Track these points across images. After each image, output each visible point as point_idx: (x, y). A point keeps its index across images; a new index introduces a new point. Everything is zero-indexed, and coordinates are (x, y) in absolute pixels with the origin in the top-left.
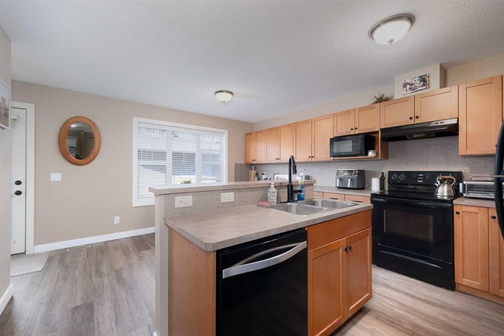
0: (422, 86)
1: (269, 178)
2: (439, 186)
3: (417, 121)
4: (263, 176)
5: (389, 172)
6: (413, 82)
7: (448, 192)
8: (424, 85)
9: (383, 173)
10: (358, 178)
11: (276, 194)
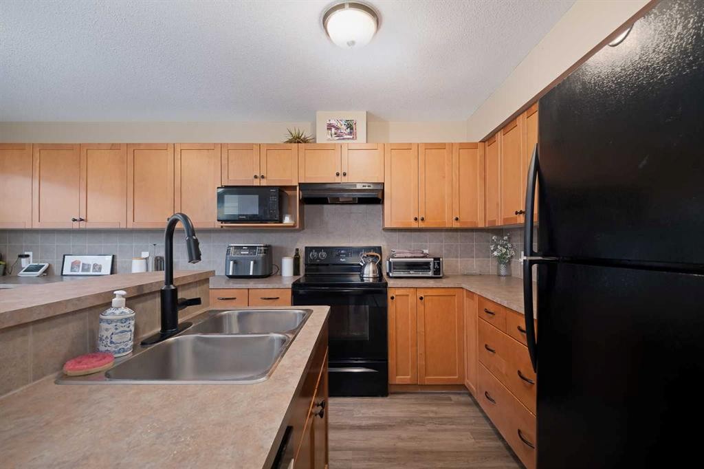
0: (348, 135)
1: (46, 265)
2: (365, 265)
3: (345, 180)
4: (23, 260)
5: (306, 248)
6: (339, 125)
7: (374, 272)
8: (350, 133)
9: (297, 250)
10: (264, 258)
11: (133, 322)
